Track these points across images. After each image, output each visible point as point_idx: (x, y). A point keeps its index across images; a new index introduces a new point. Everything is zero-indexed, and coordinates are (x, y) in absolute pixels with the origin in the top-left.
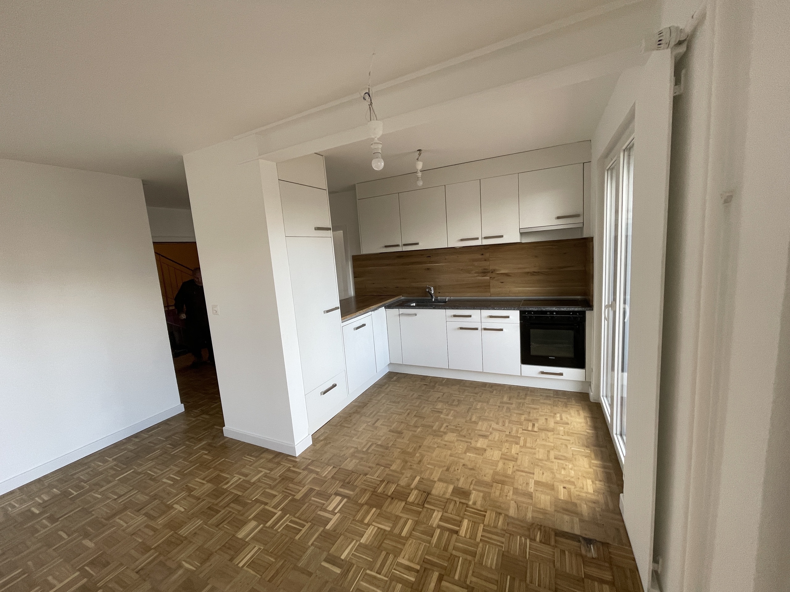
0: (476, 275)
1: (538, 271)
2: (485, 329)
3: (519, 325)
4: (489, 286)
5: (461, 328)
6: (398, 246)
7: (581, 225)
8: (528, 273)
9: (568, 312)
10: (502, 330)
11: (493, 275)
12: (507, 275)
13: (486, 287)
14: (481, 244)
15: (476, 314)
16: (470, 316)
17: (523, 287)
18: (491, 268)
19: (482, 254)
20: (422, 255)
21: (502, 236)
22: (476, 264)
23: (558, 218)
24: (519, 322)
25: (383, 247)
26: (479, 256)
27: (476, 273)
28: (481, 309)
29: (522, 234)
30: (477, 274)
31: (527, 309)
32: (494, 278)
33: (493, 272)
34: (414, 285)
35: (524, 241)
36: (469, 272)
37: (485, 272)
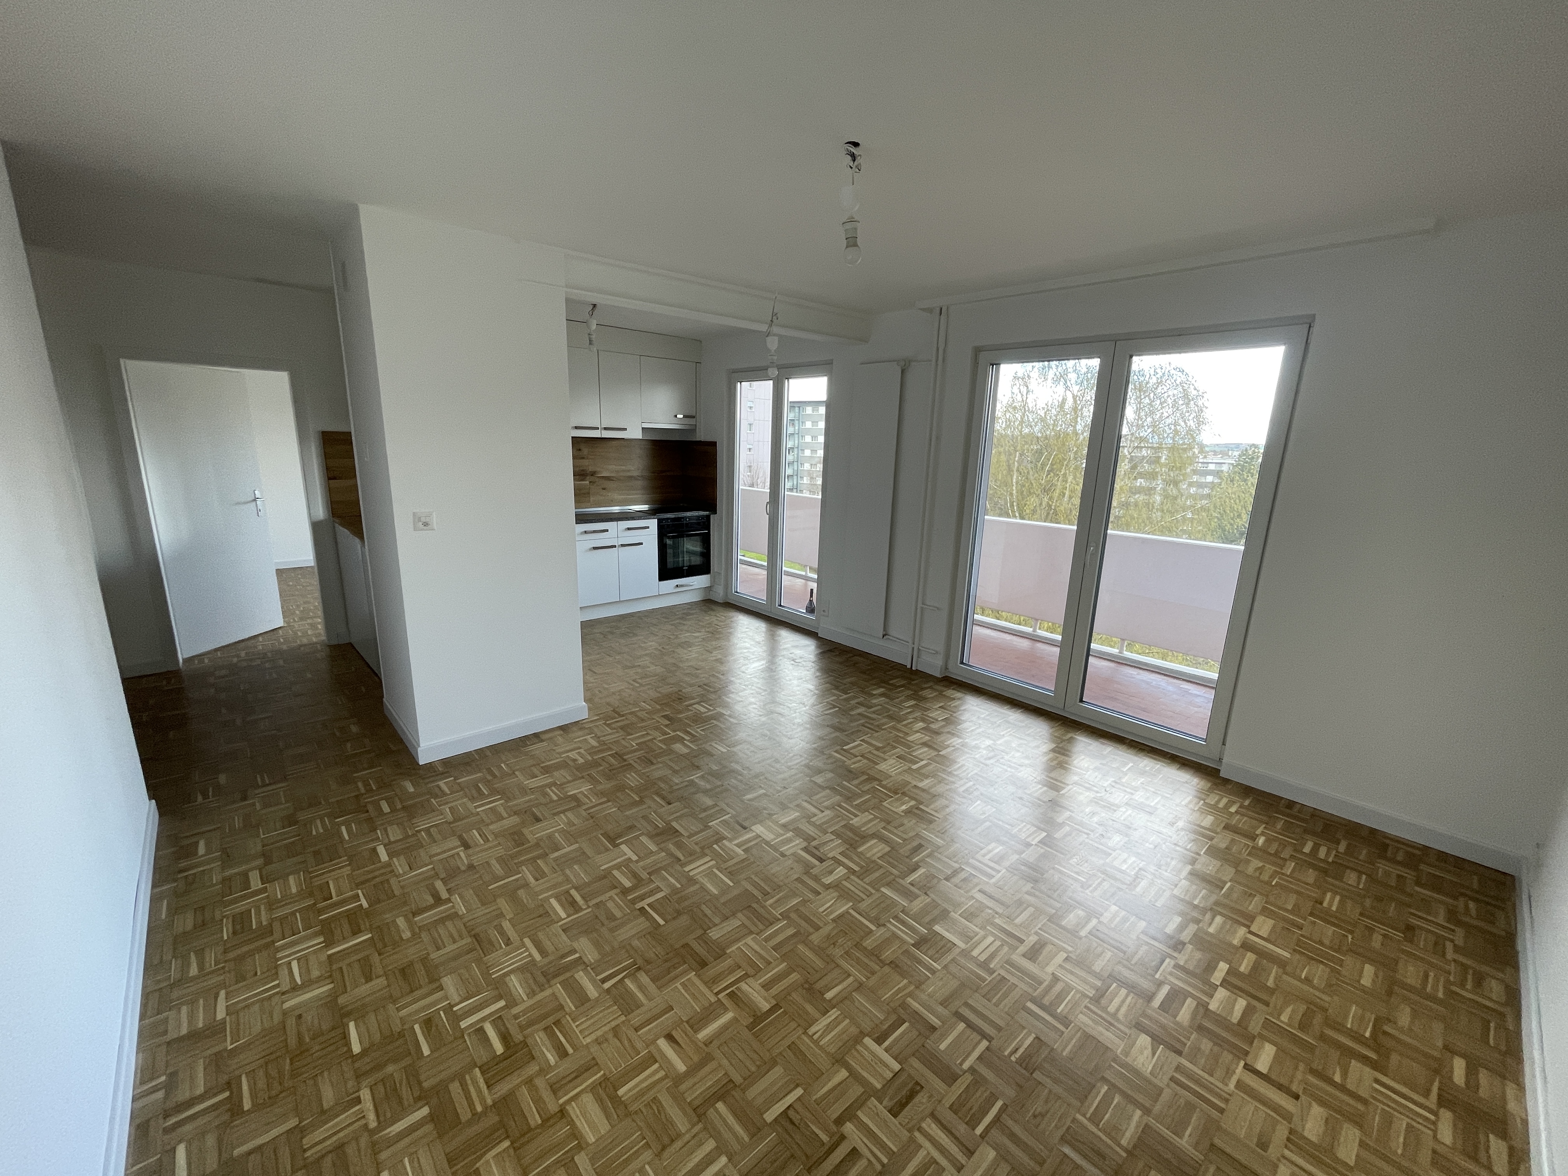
1: (641, 475)
2: (623, 545)
3: (657, 536)
5: (595, 548)
7: (694, 428)
10: (639, 543)
11: (592, 479)
14: (600, 436)
15: (612, 527)
16: (606, 531)
18: (591, 469)
21: (625, 430)
24: (657, 532)
29: (644, 430)
31: (665, 516)
33: (593, 474)
37: (583, 474)
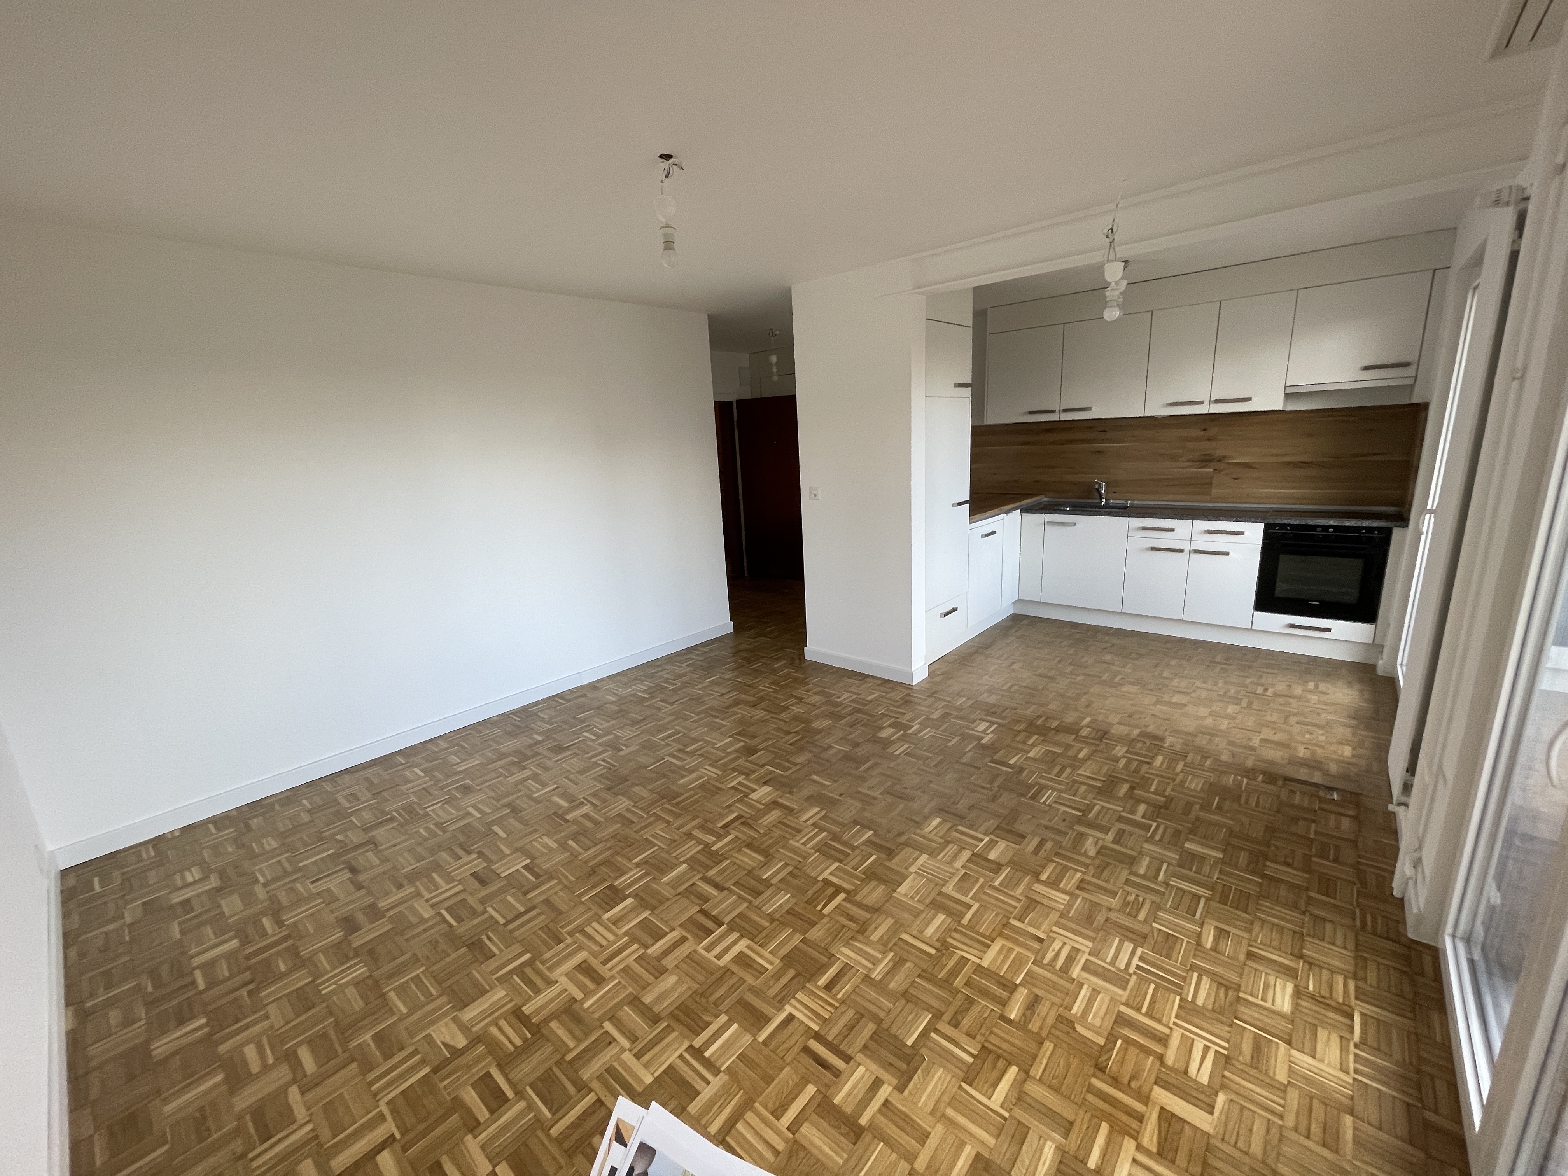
0: (1188, 464)
1: (1310, 460)
2: (1197, 552)
3: (1260, 547)
4: (1211, 484)
5: (1154, 549)
6: (1053, 411)
7: (1409, 382)
8: (1290, 463)
9: (1358, 529)
10: (1227, 554)
11: (1221, 466)
12: (1247, 466)
13: (1205, 485)
14: (1207, 412)
15: (1182, 526)
16: (1173, 530)
17: (1276, 488)
18: (1219, 453)
19: (1205, 430)
20: (1091, 428)
21: (1249, 399)
22: (1190, 445)
23: (1367, 368)
24: (1261, 542)
25: (1025, 413)
26: (1197, 432)
27: (1188, 461)
28: (1193, 519)
29: (1288, 396)
30: (1191, 464)
31: (1279, 521)
32: (1222, 470)
33: (1221, 460)
34: (1070, 478)
35: (1290, 408)
36: (1174, 458)
37: (1206, 460)
